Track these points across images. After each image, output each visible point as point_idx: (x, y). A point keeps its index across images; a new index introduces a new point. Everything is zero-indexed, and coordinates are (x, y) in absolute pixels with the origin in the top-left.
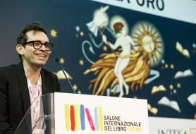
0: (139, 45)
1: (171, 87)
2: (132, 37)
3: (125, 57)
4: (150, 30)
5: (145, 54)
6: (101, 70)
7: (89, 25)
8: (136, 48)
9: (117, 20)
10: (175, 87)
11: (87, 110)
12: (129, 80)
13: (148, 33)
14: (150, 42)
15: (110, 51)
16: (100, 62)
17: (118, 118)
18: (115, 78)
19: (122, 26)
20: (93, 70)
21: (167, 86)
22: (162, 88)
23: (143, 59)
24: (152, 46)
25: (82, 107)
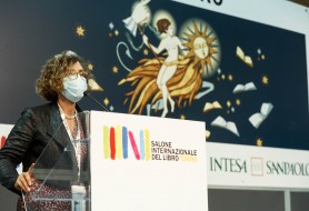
0: (190, 49)
1: (229, 104)
2: (181, 39)
3: (171, 64)
4: (203, 30)
5: (196, 61)
6: (140, 79)
7: (126, 21)
8: (186, 53)
9: (162, 15)
10: (233, 104)
11: (131, 134)
12: (175, 93)
13: (201, 34)
14: (204, 46)
15: (152, 55)
16: (139, 69)
17: (169, 145)
18: (158, 90)
19: (169, 24)
20: (129, 79)
21: (223, 103)
22: (217, 105)
23: (194, 67)
24: (206, 50)
25: (124, 129)
